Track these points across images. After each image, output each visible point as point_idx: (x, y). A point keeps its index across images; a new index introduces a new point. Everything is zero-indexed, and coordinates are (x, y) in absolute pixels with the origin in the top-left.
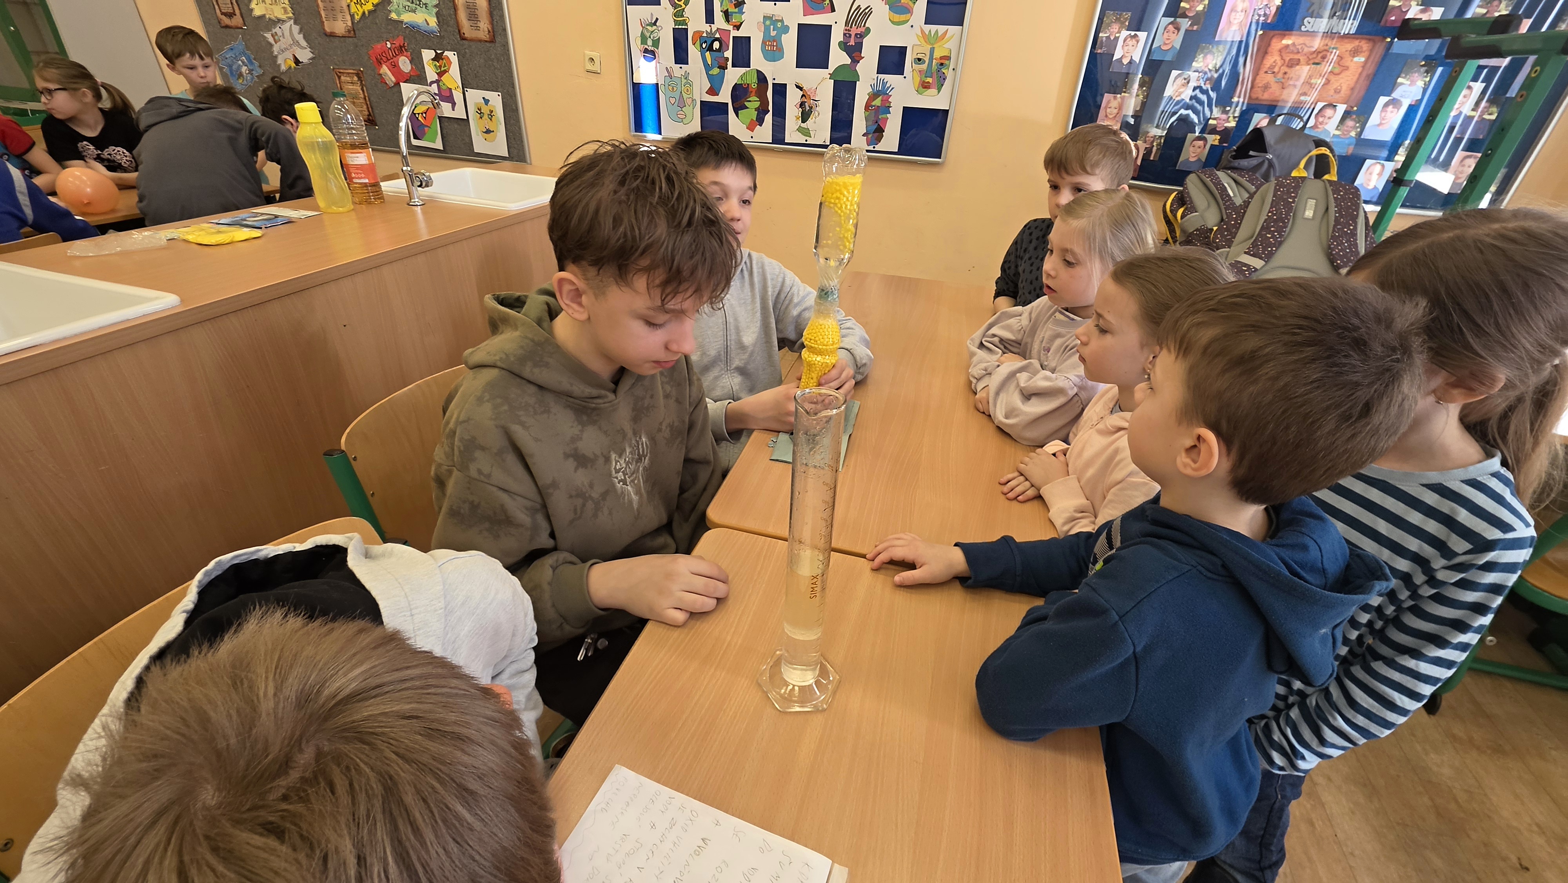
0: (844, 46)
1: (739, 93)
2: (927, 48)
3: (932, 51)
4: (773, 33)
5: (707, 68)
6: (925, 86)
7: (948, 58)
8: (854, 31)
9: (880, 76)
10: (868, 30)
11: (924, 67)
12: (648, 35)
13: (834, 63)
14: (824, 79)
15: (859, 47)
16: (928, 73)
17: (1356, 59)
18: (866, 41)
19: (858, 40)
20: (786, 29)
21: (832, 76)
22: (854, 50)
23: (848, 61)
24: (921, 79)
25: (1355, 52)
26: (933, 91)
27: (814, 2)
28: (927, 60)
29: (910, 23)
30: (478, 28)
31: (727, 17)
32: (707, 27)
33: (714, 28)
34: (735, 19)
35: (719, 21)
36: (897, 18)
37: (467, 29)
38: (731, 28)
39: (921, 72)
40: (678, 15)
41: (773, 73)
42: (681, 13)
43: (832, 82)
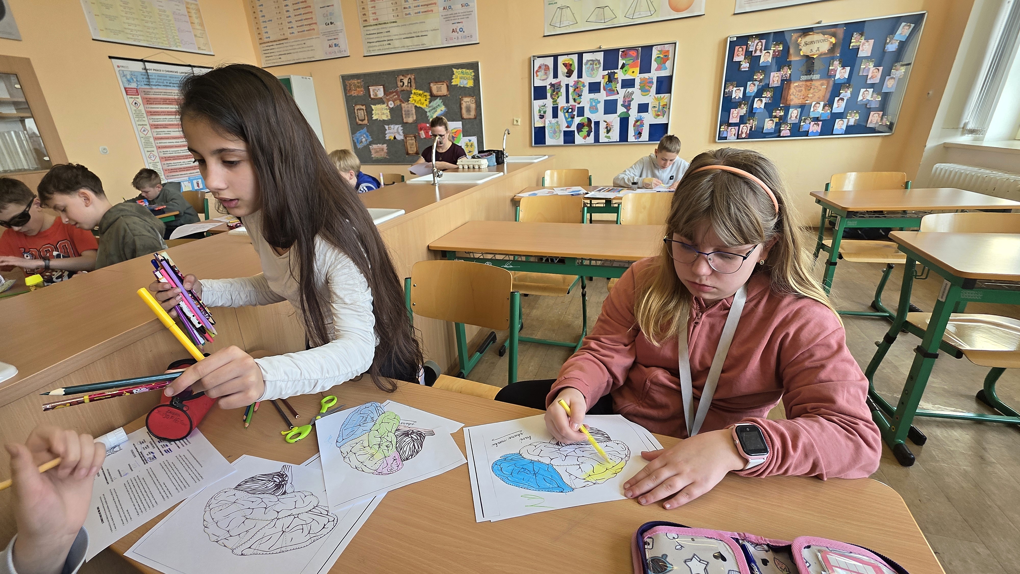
0: (623, 105)
1: (580, 127)
2: (657, 103)
3: (659, 103)
4: (594, 104)
5: (566, 118)
6: (658, 115)
7: (666, 105)
8: (627, 100)
9: (639, 114)
10: (633, 99)
11: (657, 109)
12: (541, 110)
13: (619, 113)
14: (615, 117)
15: (629, 105)
16: (658, 111)
17: (823, 87)
18: (632, 103)
19: (628, 103)
20: (599, 102)
21: (620, 116)
22: (627, 106)
23: (625, 110)
24: (656, 113)
25: (822, 85)
26: (661, 117)
27: (611, 91)
28: (657, 107)
29: (649, 95)
30: (470, 115)
31: (575, 100)
32: (566, 105)
33: (569, 105)
34: (578, 101)
35: (571, 102)
36: (644, 94)
37: (465, 115)
38: (576, 104)
39: (655, 111)
40: (555, 101)
41: (594, 118)
42: (556, 101)
43: (619, 118)
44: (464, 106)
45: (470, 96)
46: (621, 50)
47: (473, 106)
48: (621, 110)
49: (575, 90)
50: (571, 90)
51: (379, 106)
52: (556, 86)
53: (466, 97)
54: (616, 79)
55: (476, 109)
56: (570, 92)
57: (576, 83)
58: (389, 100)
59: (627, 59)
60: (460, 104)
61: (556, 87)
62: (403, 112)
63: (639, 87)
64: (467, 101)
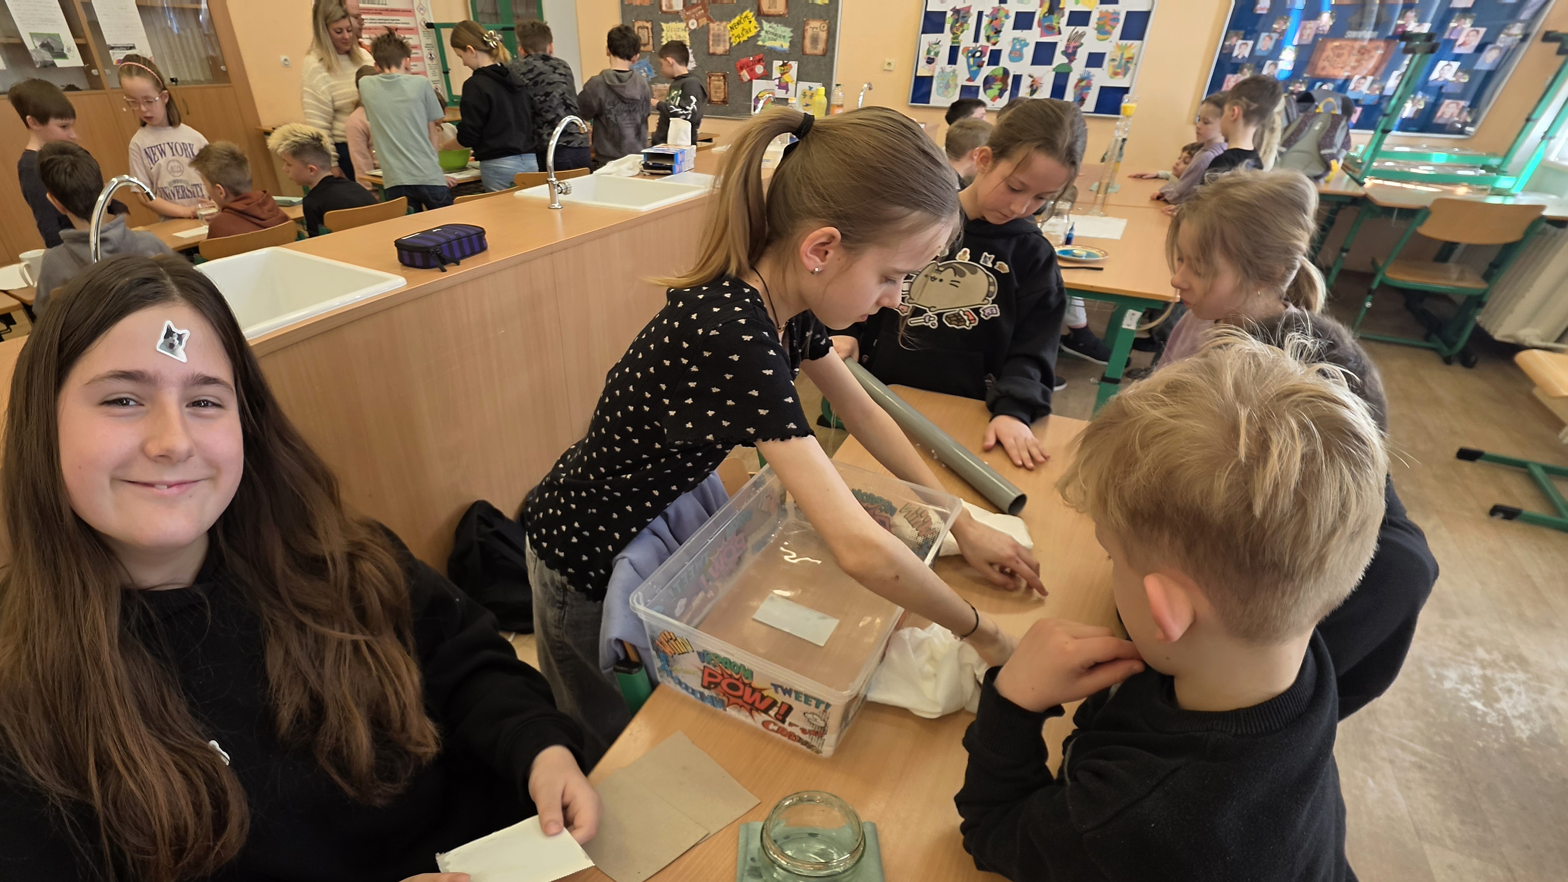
0: (1065, 53)
1: (989, 81)
2: (1119, 53)
3: (1122, 55)
4: (1018, 47)
5: (970, 66)
6: (1116, 74)
7: (1133, 58)
8: (1073, 44)
9: (1087, 69)
11: (1116, 63)
12: (931, 49)
13: (1055, 64)
14: (1049, 71)
15: (1074, 53)
16: (1119, 66)
17: (1377, 52)
18: (1079, 50)
19: (1075, 50)
20: (1027, 44)
21: (1054, 69)
23: (1066, 61)
24: (1113, 70)
25: (1376, 49)
26: (1120, 77)
27: (1049, 29)
28: (1118, 59)
29: (1110, 40)
30: (816, 48)
31: (988, 38)
32: (972, 45)
33: (978, 45)
34: (993, 40)
35: (982, 41)
36: (1102, 37)
37: (808, 48)
38: (989, 45)
39: (1114, 66)
40: (955, 38)
41: (1014, 69)
42: (957, 38)
43: (1054, 73)
44: (809, 33)
45: (821, 18)
47: (823, 35)
48: (1059, 59)
49: (991, 22)
50: (985, 21)
51: (673, 25)
52: (962, 12)
53: (814, 18)
54: (1061, 8)
55: (827, 41)
56: (983, 26)
57: (995, 11)
58: (689, 18)
60: (804, 31)
61: (961, 15)
62: (711, 38)
63: (1096, 26)
64: (816, 27)
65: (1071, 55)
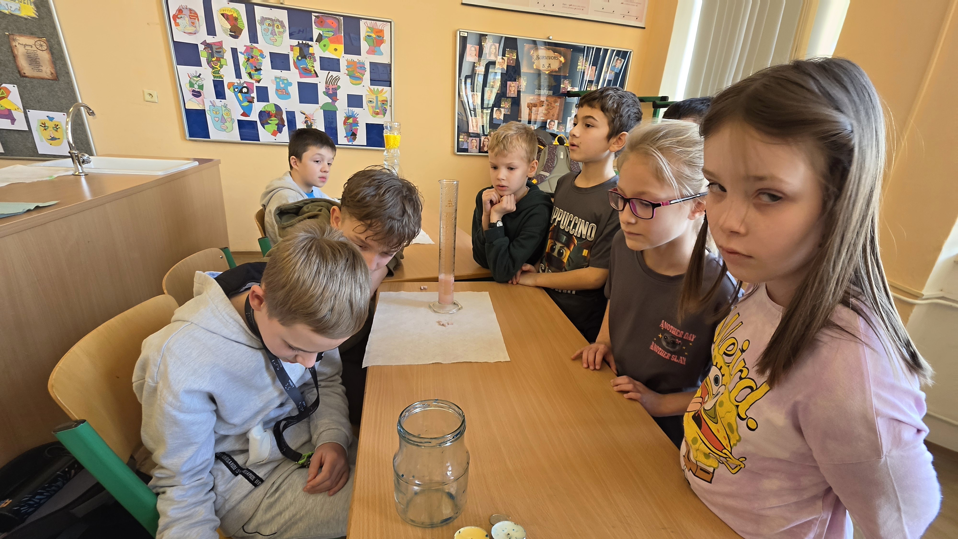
0: (327, 93)
1: (264, 116)
2: (374, 97)
3: (377, 97)
4: (282, 86)
5: (240, 102)
7: (387, 101)
8: (331, 87)
9: (350, 108)
10: (339, 87)
12: (194, 82)
13: (321, 103)
14: (317, 109)
15: (335, 94)
16: (376, 109)
18: (338, 92)
19: (334, 91)
20: (290, 84)
21: (321, 108)
23: (330, 101)
24: (373, 111)
26: (380, 116)
27: (305, 72)
28: (375, 102)
29: (362, 85)
30: (38, 70)
31: (250, 75)
32: (236, 81)
33: (242, 81)
34: (256, 77)
35: (245, 78)
36: (354, 82)
37: (27, 70)
38: (253, 81)
39: (373, 107)
40: (216, 72)
41: (285, 106)
42: (219, 72)
43: (322, 111)
45: (37, 35)
46: (314, 14)
47: (44, 56)
48: (323, 99)
49: (248, 60)
50: (242, 59)
52: (214, 47)
53: (21, 35)
54: (311, 54)
55: (54, 63)
56: (241, 63)
57: (249, 50)
59: (324, 29)
60: (11, 48)
61: (214, 50)
63: (347, 72)
64: (27, 45)
65: (333, 95)
